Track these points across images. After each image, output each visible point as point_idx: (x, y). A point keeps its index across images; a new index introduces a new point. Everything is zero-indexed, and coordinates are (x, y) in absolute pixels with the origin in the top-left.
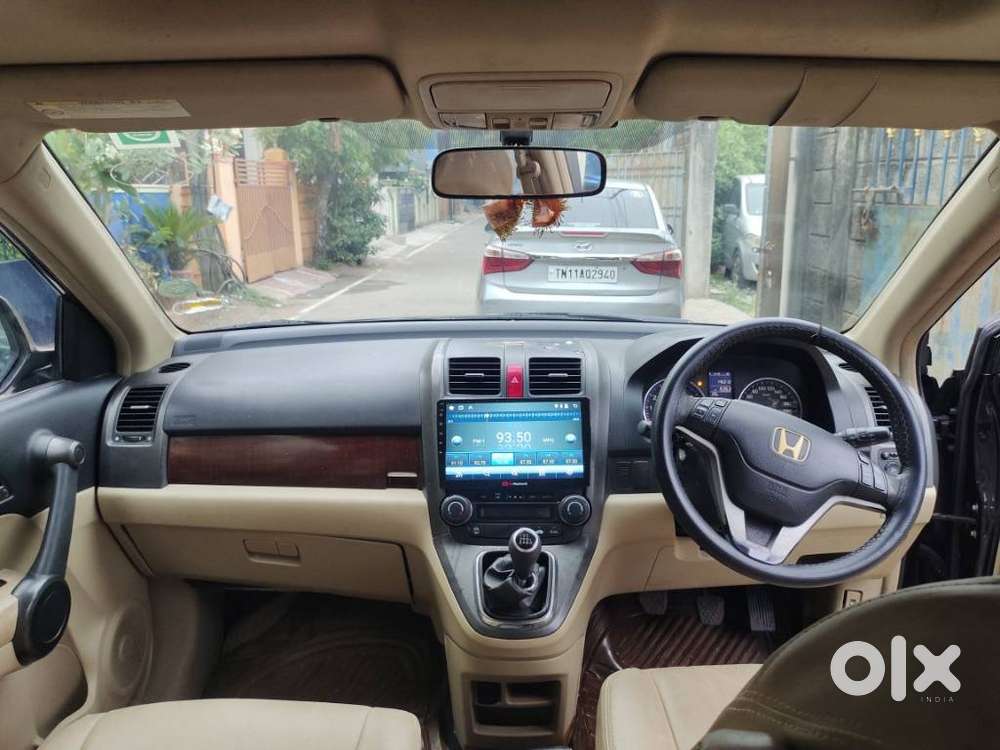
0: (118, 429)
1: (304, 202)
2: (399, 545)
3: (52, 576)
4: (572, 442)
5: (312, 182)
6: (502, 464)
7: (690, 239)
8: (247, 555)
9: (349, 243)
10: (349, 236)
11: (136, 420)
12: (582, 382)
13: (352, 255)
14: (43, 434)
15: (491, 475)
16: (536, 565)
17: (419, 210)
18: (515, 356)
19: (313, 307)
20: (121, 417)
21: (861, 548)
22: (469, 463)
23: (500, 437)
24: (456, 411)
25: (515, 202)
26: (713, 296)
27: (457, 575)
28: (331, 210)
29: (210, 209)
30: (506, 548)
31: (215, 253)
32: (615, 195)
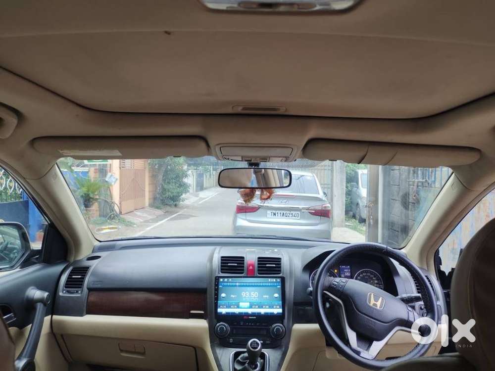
0: (66, 287)
1: (152, 177)
2: (193, 347)
3: (28, 359)
4: (276, 298)
5: (156, 167)
6: (244, 308)
7: (335, 199)
8: (119, 351)
9: (172, 196)
10: (172, 193)
11: (74, 283)
12: (282, 269)
13: (172, 202)
14: (32, 289)
15: (239, 313)
16: (259, 359)
17: (206, 182)
18: (251, 256)
19: (152, 227)
20: (67, 281)
21: (410, 352)
22: (229, 307)
23: (243, 294)
24: (223, 282)
25: (253, 190)
26: (346, 226)
27: (221, 363)
28: (164, 180)
29: (107, 179)
30: (245, 350)
31: (107, 200)
32: (299, 178)
